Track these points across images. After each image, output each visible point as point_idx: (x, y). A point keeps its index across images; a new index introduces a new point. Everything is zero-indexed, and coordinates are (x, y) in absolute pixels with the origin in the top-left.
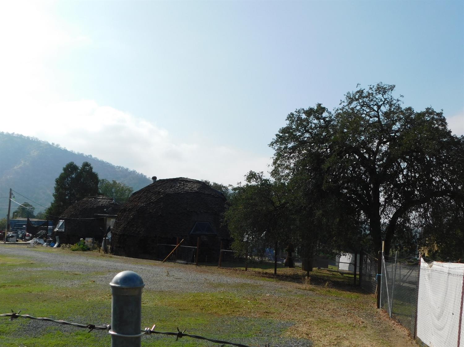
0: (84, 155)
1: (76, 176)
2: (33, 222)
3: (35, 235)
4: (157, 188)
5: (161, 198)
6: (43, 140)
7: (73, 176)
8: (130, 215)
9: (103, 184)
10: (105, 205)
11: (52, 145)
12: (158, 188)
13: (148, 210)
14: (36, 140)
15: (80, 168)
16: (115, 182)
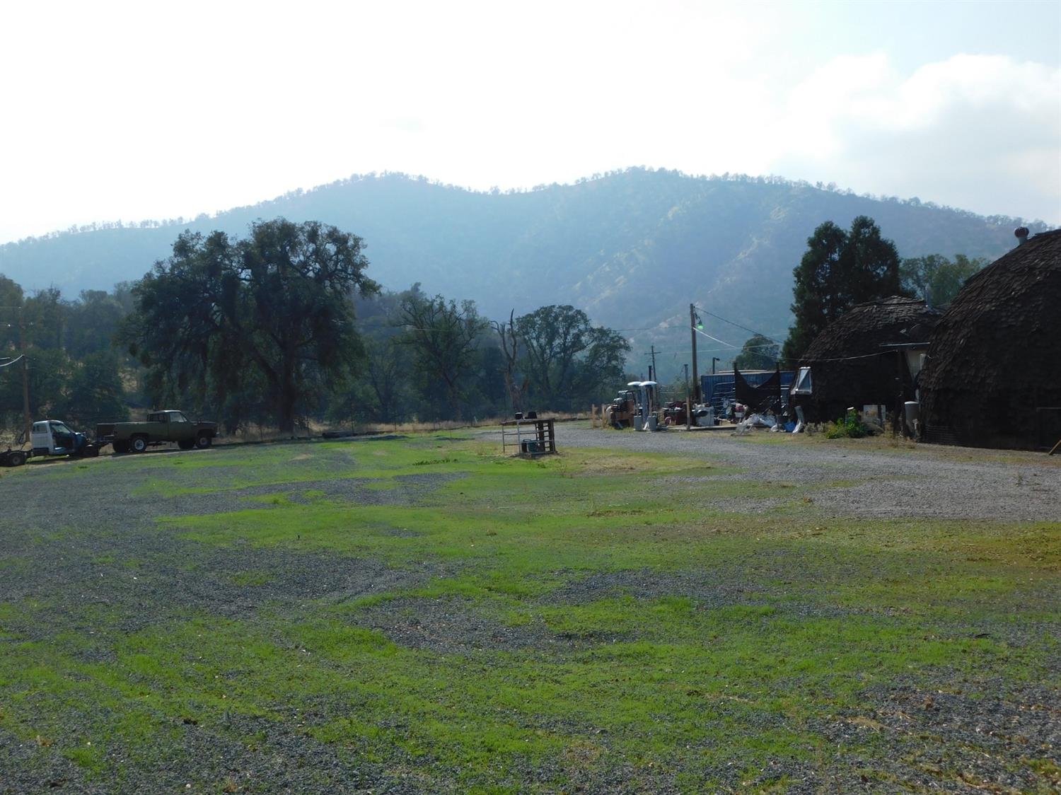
0: (899, 201)
1: (841, 257)
2: (752, 378)
3: (755, 408)
4: (1026, 259)
5: (1038, 283)
6: (796, 180)
7: (836, 256)
8: (958, 337)
9: (933, 268)
10: (904, 320)
11: (818, 188)
12: (1031, 256)
13: (1003, 319)
14: (779, 183)
15: (848, 235)
16: (962, 259)
